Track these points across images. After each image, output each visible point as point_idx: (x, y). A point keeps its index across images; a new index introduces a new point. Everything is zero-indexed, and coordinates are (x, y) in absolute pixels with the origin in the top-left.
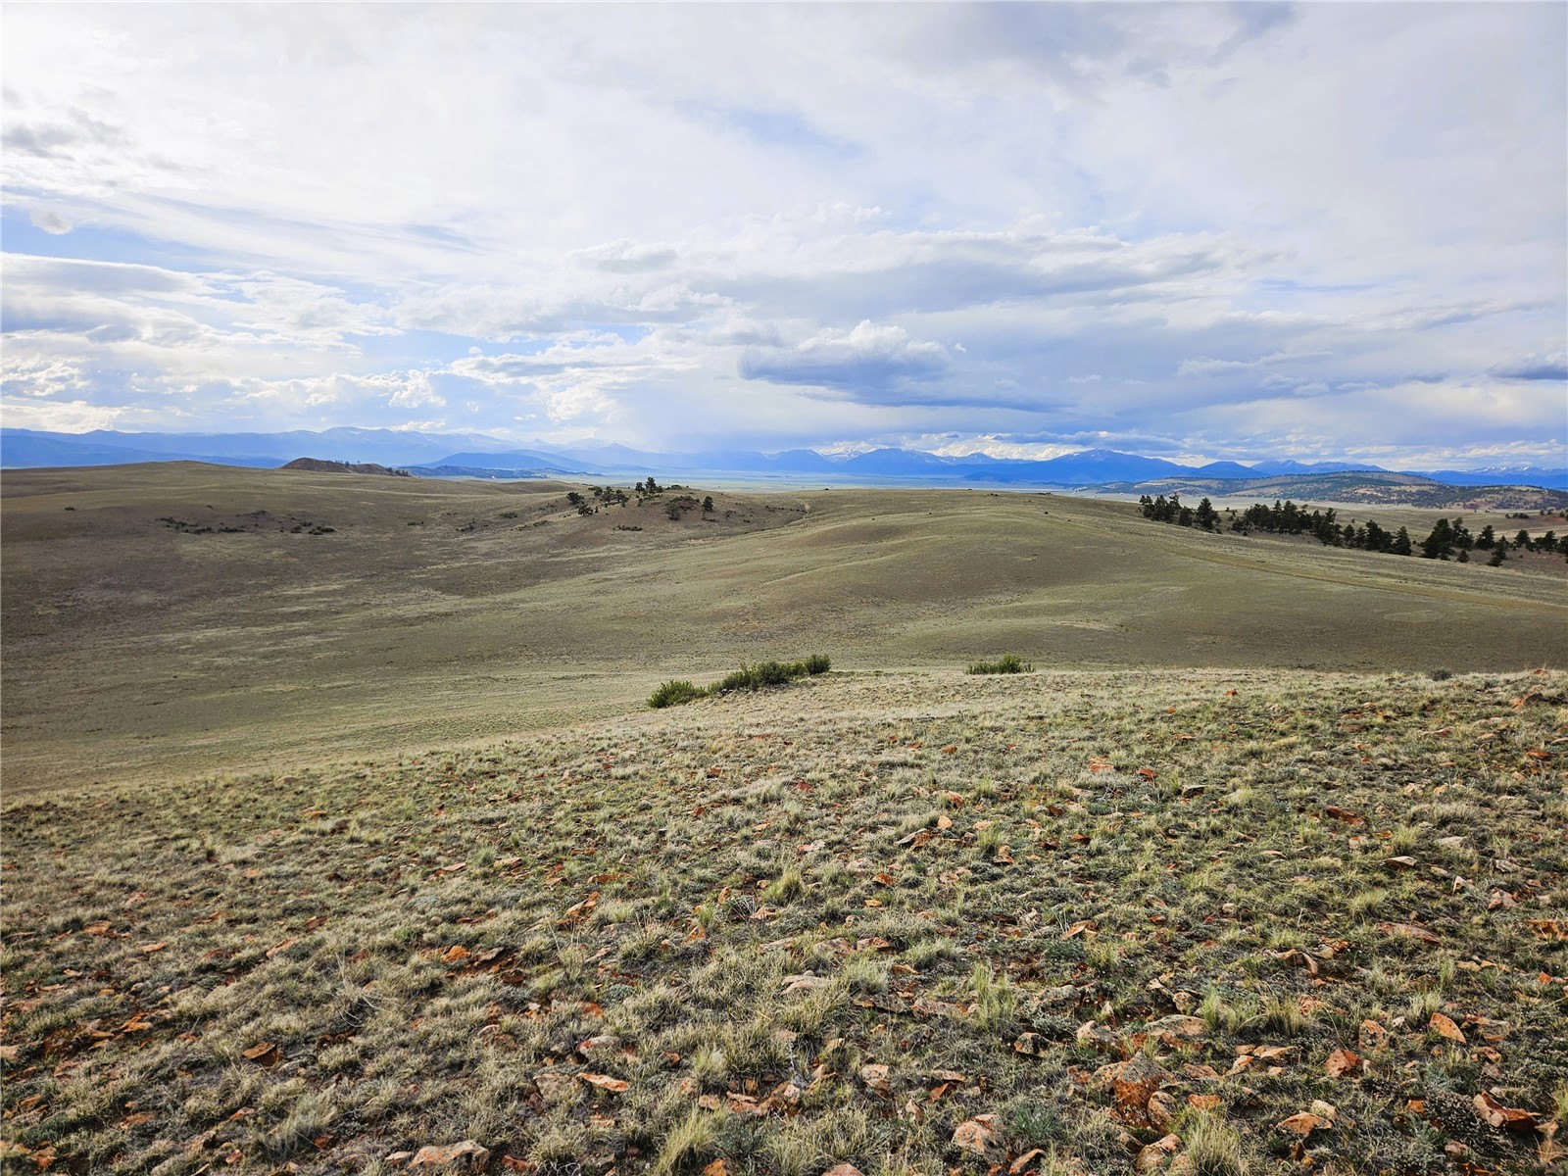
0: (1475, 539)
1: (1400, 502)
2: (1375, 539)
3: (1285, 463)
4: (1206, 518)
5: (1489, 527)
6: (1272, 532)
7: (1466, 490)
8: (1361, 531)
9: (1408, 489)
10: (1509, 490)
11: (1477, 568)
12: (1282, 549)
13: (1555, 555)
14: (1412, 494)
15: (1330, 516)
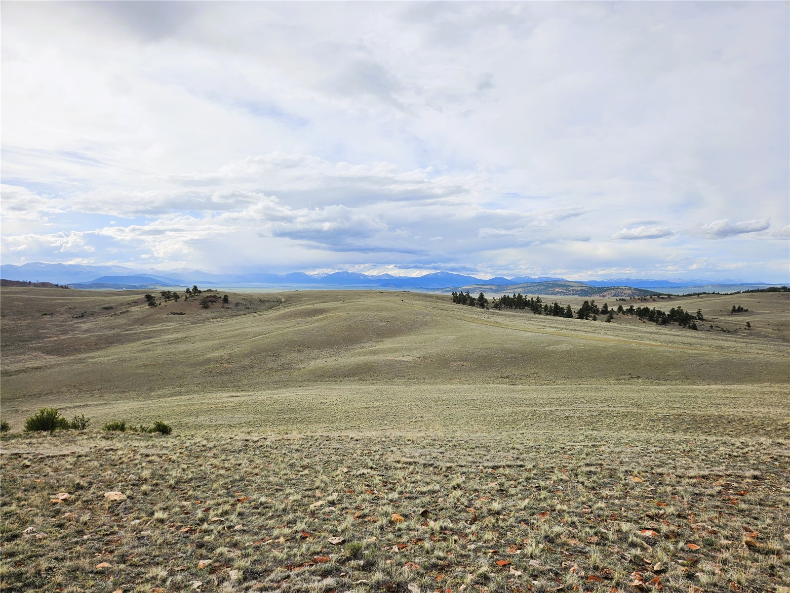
0: (600, 310)
1: (573, 294)
2: (557, 311)
3: (525, 278)
4: (482, 302)
5: (606, 304)
6: (511, 308)
7: (600, 289)
8: (551, 307)
9: (576, 288)
10: (618, 288)
11: (600, 323)
12: (513, 316)
13: (635, 316)
14: (578, 291)
15: (538, 301)
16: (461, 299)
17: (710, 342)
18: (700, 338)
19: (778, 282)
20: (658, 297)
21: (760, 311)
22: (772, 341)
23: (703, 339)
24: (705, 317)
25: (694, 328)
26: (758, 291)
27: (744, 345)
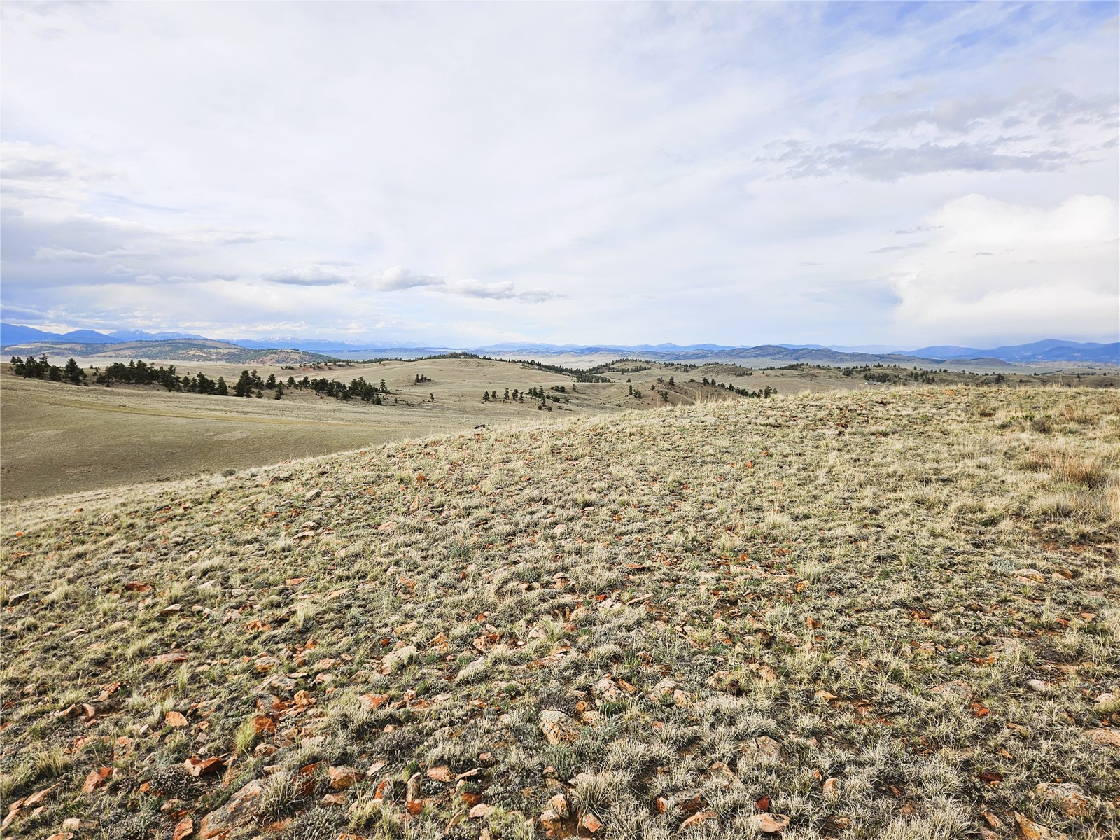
0: (265, 383)
1: (218, 360)
2: (204, 386)
3: (135, 332)
4: (73, 374)
5: (273, 375)
6: (129, 383)
7: (258, 353)
8: (194, 380)
9: (222, 351)
10: (282, 352)
11: (267, 402)
12: (138, 395)
13: (310, 390)
14: (225, 355)
15: (172, 370)
16: (33, 370)
17: (397, 418)
18: (386, 414)
19: (459, 348)
20: (335, 363)
21: (442, 381)
22: (454, 413)
23: (389, 415)
24: (389, 389)
25: (379, 402)
26: (440, 357)
27: (428, 419)
